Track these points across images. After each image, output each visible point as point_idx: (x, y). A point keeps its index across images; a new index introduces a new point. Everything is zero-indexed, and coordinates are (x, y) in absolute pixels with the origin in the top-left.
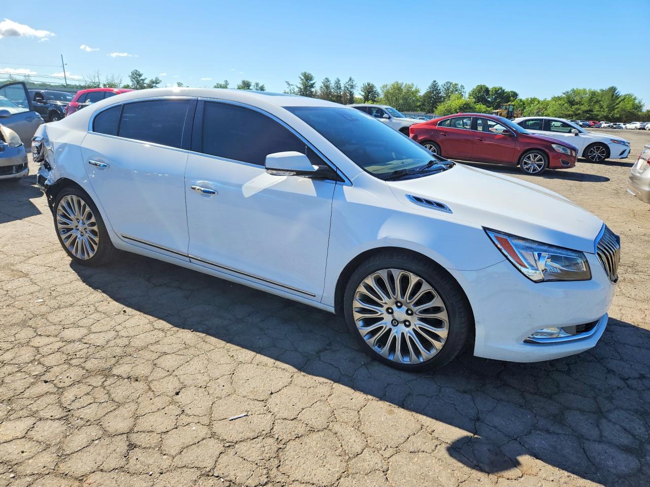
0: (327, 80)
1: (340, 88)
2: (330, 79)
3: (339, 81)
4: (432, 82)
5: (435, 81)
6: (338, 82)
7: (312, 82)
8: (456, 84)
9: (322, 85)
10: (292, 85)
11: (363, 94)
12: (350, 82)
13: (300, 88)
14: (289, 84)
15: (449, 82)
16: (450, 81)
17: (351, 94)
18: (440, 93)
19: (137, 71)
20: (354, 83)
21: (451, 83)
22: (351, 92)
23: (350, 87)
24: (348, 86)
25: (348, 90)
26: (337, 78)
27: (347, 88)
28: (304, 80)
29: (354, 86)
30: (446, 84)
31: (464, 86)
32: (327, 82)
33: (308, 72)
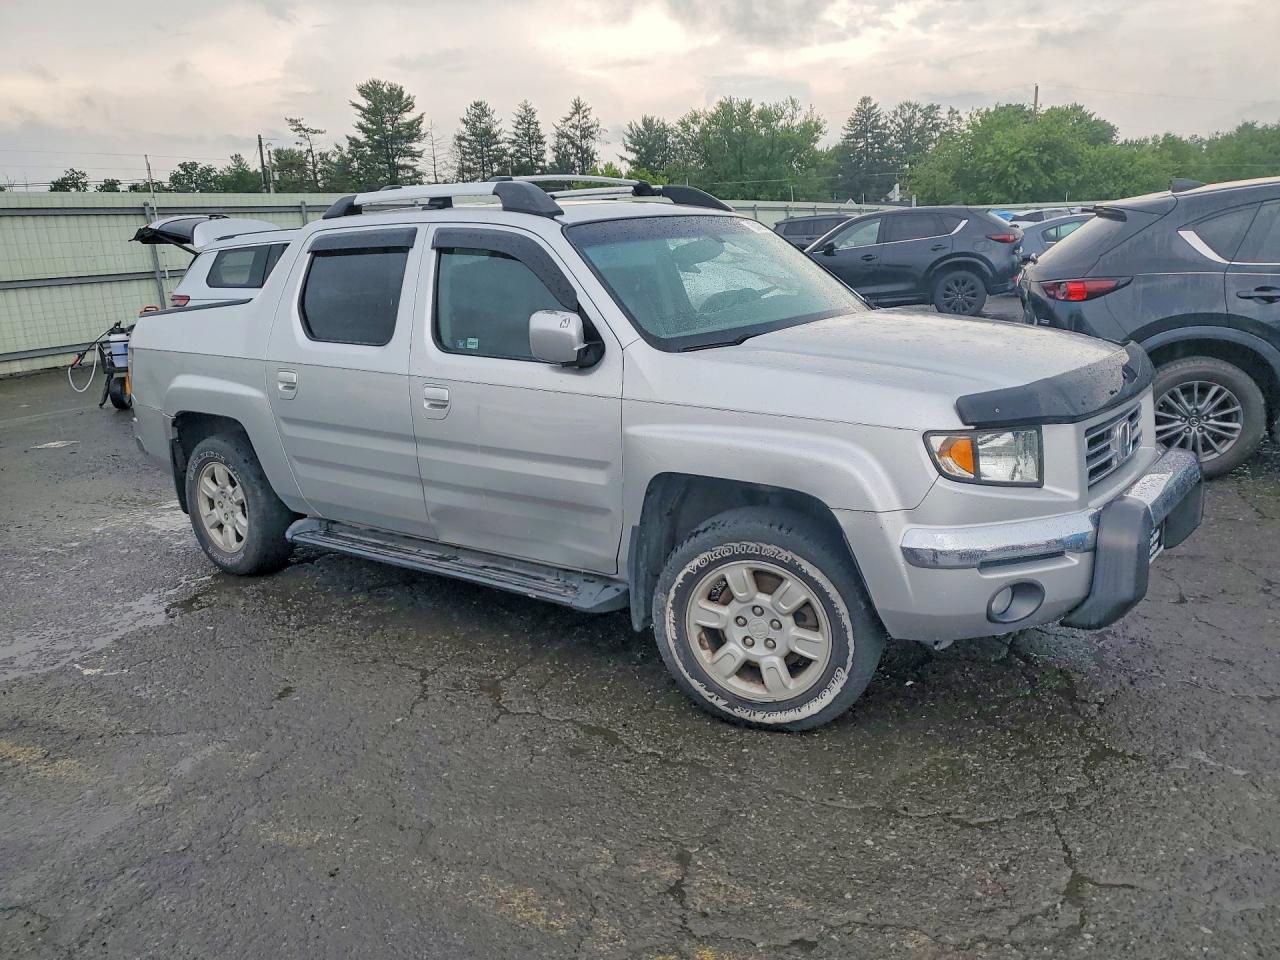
0: (481, 111)
1: (538, 140)
2: (491, 106)
3: (530, 112)
4: (856, 103)
5: (865, 100)
6: (527, 119)
7: (408, 117)
8: (932, 108)
9: (463, 127)
10: (315, 132)
11: (633, 156)
12: (577, 116)
13: (354, 142)
14: (300, 128)
15: (909, 105)
16: (913, 102)
17: (587, 157)
18: (887, 137)
20: (592, 118)
21: (916, 107)
22: (586, 151)
23: (578, 133)
24: (571, 132)
25: (574, 144)
26: (521, 101)
27: (568, 137)
28: (372, 113)
29: (591, 130)
30: (899, 111)
31: (957, 112)
32: (478, 117)
33: (383, 81)
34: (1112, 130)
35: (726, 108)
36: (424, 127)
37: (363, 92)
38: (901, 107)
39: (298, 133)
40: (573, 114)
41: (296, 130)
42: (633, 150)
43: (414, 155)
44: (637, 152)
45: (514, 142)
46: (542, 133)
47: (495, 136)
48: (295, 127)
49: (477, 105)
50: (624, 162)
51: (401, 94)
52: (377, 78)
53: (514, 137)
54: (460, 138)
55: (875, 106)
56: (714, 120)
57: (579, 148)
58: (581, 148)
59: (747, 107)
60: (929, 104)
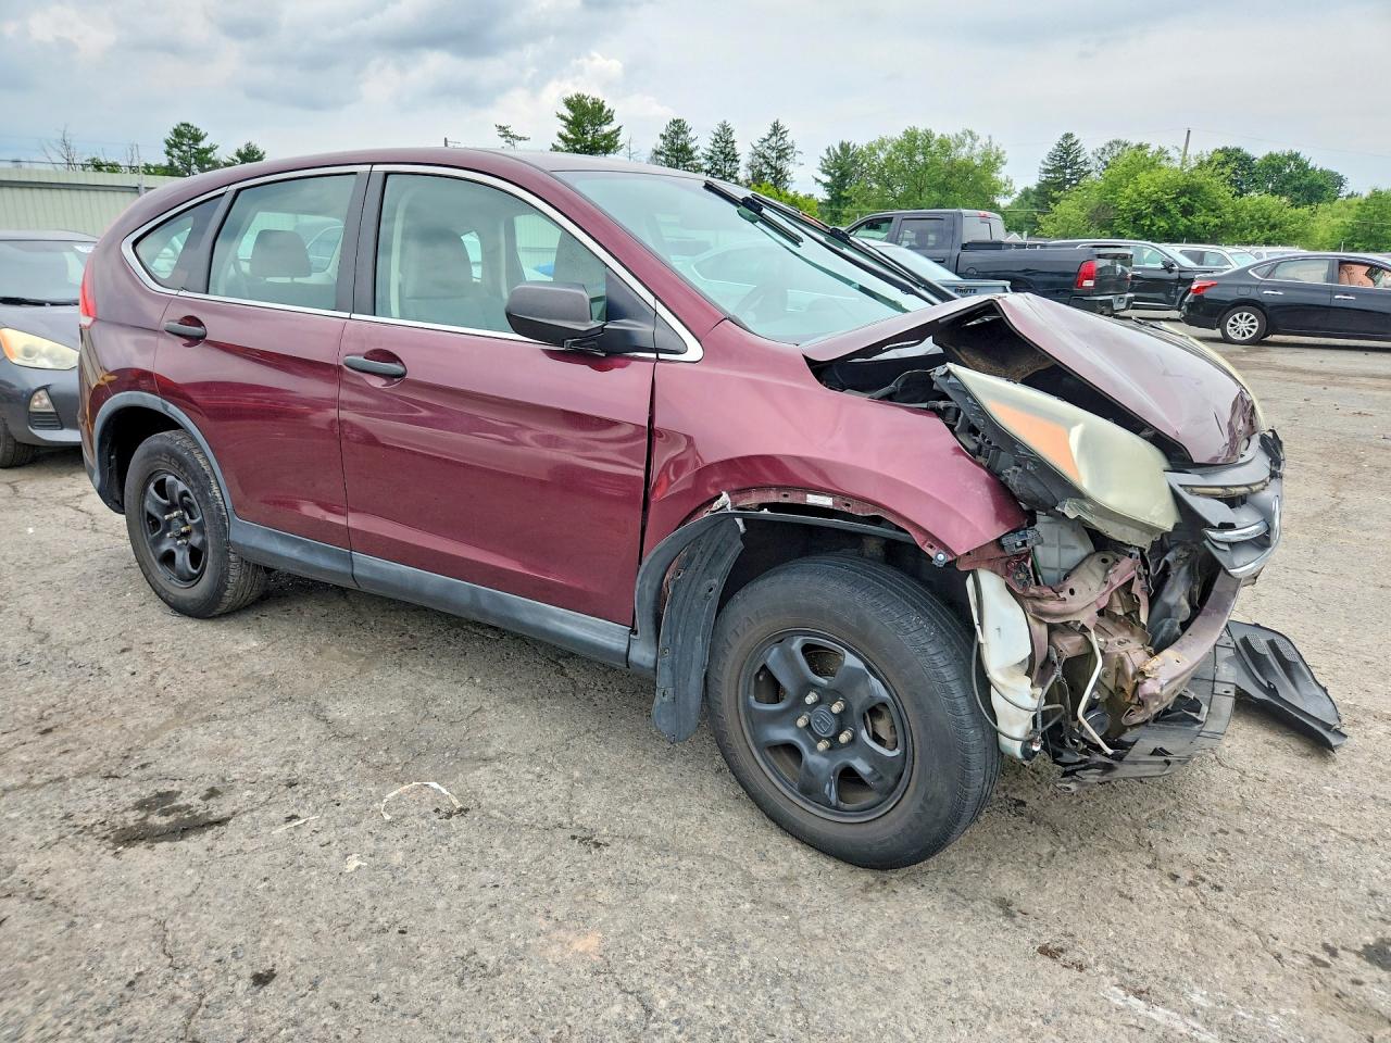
0: (678, 128)
1: (734, 159)
2: (689, 124)
4: (1058, 138)
5: (1068, 136)
6: (724, 140)
7: (606, 129)
8: (1140, 147)
9: (661, 142)
10: (520, 139)
11: (827, 179)
12: (774, 139)
14: (507, 134)
15: (1118, 142)
16: (1123, 139)
18: (1087, 174)
20: (789, 139)
21: (1125, 145)
22: (779, 171)
23: (774, 155)
24: (768, 153)
25: (768, 164)
26: (721, 121)
27: (764, 157)
28: (574, 124)
29: (787, 151)
30: (1108, 148)
31: (1166, 152)
32: (676, 133)
33: (586, 95)
34: (1339, 181)
35: (911, 136)
36: (621, 140)
37: (569, 103)
39: (504, 139)
40: (771, 136)
41: (502, 136)
42: (828, 173)
44: (831, 175)
45: (711, 158)
46: (738, 152)
47: (691, 153)
48: (502, 133)
49: (679, 121)
50: (819, 184)
51: (601, 108)
52: (581, 92)
53: (710, 154)
54: (657, 153)
55: (1075, 144)
56: (899, 147)
57: (772, 167)
58: (775, 168)
59: (930, 135)
60: (1139, 141)
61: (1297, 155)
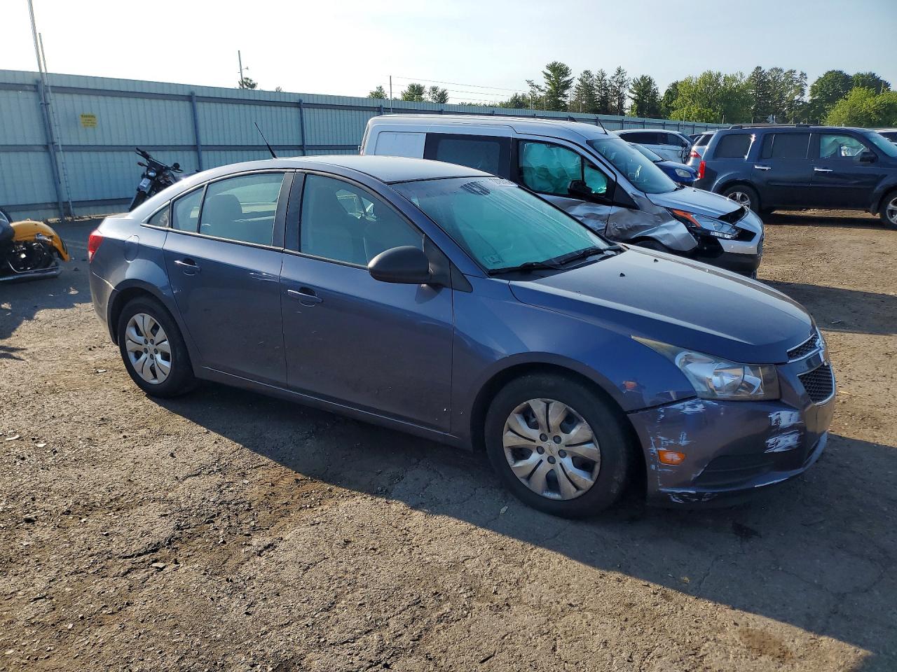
0: (588, 75)
2: (591, 73)
3: (603, 75)
6: (602, 77)
8: (791, 72)
9: (579, 83)
11: (633, 96)
13: (547, 92)
17: (621, 98)
19: (247, 79)
20: (626, 78)
21: (781, 70)
22: (620, 95)
23: (618, 84)
24: (614, 84)
26: (599, 69)
28: (551, 76)
29: (622, 81)
31: (805, 75)
32: (587, 78)
33: (558, 63)
34: (887, 85)
36: (570, 84)
37: (550, 67)
38: (772, 70)
40: (617, 75)
41: (530, 86)
42: (633, 93)
43: (565, 96)
44: (637, 94)
49: (586, 72)
51: (566, 68)
52: (555, 61)
55: (763, 71)
56: (701, 81)
57: (618, 92)
59: (719, 75)
60: (790, 69)
61: (874, 74)
